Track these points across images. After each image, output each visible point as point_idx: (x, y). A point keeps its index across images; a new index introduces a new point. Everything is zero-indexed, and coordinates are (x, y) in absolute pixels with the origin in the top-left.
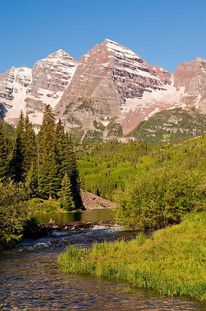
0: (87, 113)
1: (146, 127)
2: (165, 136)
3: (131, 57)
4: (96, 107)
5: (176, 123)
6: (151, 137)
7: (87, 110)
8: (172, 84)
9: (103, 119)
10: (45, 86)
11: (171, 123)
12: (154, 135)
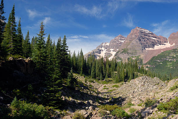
0: (125, 55)
1: (156, 59)
2: (168, 63)
3: (148, 32)
4: (129, 51)
5: (175, 56)
6: (159, 64)
7: (125, 53)
8: (168, 42)
9: (133, 57)
10: (112, 47)
11: (171, 56)
12: (161, 63)
